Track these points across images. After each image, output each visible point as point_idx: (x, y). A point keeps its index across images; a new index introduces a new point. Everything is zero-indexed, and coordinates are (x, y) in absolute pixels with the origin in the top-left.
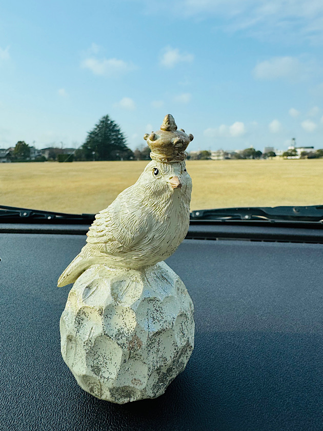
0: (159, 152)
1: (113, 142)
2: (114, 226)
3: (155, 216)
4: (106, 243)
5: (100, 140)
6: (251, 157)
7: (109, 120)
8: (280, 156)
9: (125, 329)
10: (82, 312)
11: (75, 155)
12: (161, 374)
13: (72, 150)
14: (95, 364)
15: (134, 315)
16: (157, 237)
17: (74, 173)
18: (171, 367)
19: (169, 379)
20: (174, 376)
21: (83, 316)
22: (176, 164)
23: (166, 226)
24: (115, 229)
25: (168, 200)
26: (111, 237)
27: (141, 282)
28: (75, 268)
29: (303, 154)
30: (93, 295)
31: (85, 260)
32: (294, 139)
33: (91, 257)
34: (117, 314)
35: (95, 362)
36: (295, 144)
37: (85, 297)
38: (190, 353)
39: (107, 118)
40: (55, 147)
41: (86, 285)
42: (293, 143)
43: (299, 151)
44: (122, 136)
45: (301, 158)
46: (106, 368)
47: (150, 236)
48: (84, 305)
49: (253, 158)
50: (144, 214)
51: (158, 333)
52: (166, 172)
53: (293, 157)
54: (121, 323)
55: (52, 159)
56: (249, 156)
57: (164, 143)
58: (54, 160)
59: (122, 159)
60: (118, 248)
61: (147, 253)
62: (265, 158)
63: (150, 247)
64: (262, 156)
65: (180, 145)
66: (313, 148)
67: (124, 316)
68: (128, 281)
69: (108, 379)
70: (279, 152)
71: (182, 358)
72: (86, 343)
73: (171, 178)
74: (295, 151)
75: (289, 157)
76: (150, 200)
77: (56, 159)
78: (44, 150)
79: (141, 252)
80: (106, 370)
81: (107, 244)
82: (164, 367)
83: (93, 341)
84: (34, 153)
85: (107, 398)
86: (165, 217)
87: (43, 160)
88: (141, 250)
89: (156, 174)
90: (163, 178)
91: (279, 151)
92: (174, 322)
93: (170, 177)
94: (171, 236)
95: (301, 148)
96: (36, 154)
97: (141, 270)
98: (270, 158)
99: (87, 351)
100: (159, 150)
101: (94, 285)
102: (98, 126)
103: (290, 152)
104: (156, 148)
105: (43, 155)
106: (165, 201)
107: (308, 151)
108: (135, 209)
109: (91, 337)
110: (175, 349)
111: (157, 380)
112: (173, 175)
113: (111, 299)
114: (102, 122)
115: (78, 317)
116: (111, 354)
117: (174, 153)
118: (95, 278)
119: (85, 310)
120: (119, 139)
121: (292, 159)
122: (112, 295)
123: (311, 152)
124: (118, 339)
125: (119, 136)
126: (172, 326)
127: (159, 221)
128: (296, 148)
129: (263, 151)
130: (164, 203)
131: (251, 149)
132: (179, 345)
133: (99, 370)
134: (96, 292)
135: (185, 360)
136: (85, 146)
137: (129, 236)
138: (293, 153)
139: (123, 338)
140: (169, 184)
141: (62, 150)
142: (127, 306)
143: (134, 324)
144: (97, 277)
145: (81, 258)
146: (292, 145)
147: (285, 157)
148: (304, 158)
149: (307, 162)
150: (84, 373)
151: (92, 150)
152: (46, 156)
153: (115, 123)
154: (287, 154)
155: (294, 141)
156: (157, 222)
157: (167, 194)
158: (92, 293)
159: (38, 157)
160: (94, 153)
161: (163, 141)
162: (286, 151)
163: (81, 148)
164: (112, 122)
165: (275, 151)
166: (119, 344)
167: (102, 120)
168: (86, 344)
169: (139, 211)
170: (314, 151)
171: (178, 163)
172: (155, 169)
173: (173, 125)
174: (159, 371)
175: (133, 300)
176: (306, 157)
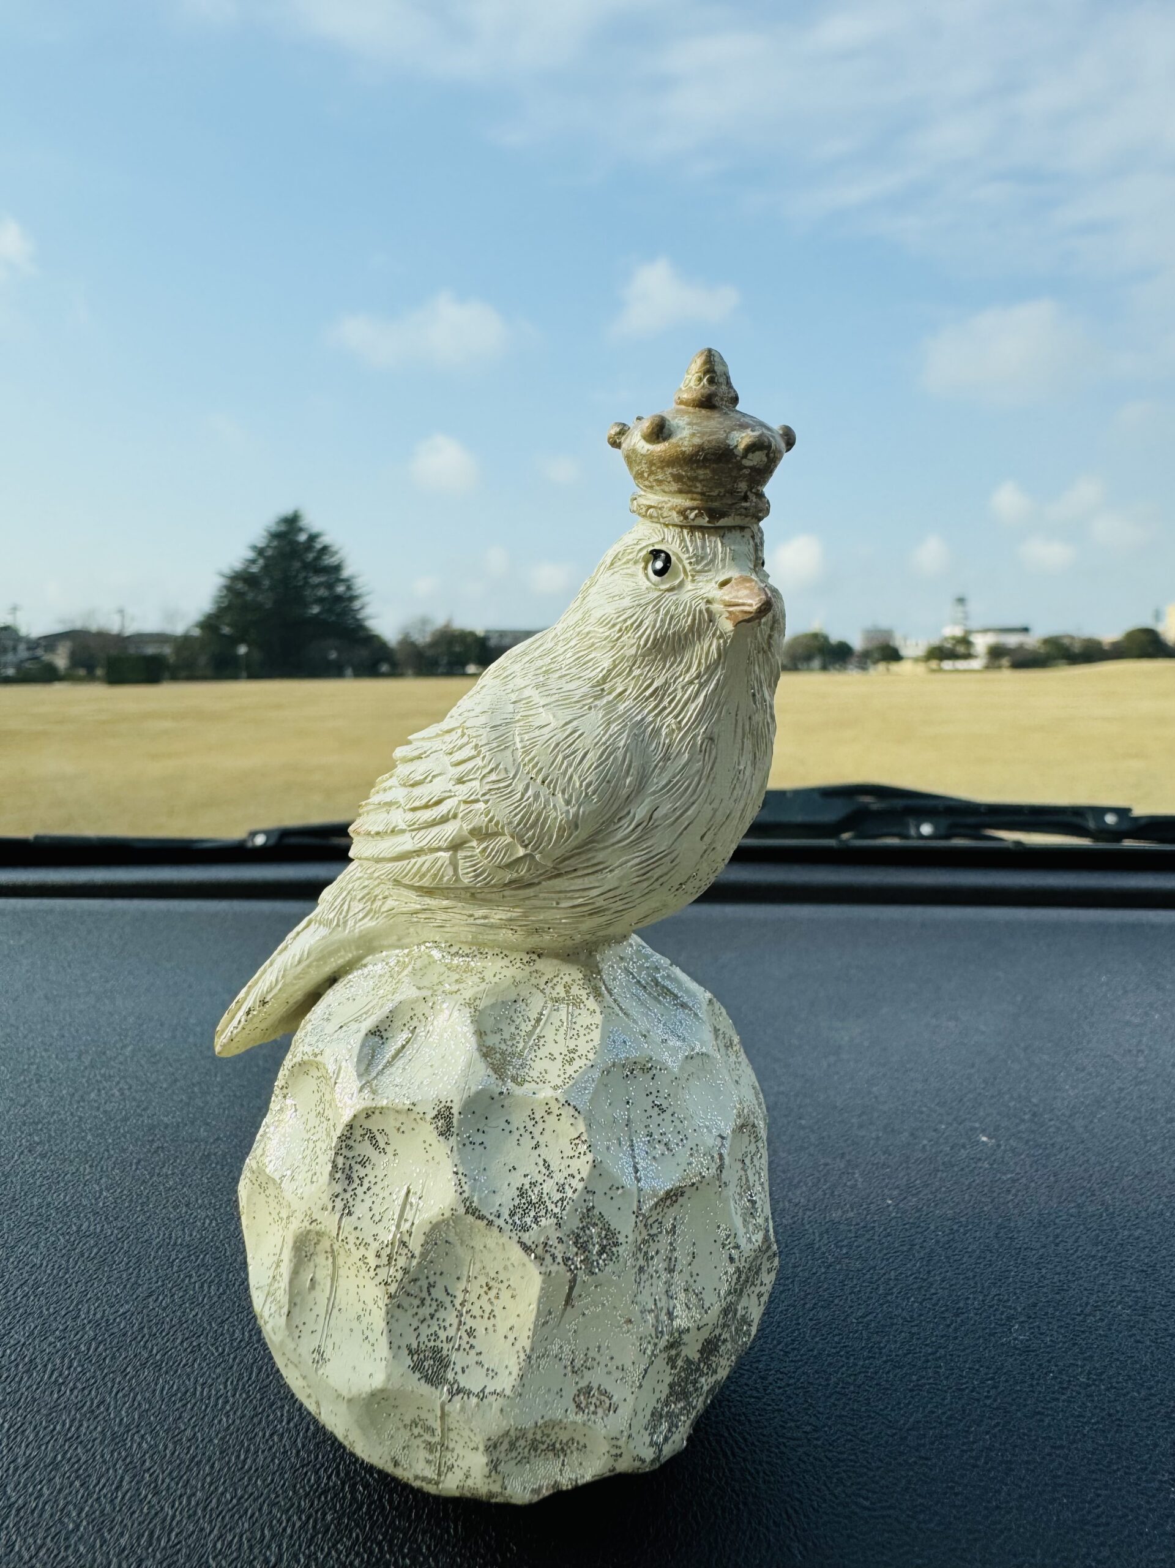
0: (675, 487)
1: (316, 610)
2: (493, 777)
3: (656, 732)
4: (456, 846)
5: (266, 599)
6: (816, 663)
7: (301, 530)
8: (916, 660)
9: (549, 1186)
10: (358, 1132)
11: (172, 660)
12: (680, 1363)
13: (161, 638)
14: (423, 1338)
15: (582, 1127)
16: (666, 817)
17: (168, 724)
18: (717, 1332)
19: (706, 1383)
20: (723, 1374)
21: (365, 1149)
22: (737, 534)
23: (700, 772)
24: (502, 790)
25: (711, 669)
26: (481, 821)
27: (591, 1003)
28: (299, 968)
29: (996, 654)
30: (399, 1063)
31: (343, 934)
32: (961, 601)
33: (369, 924)
34: (508, 1128)
35: (425, 1331)
36: (966, 617)
37: (367, 1070)
38: (768, 1279)
39: (292, 523)
40: (94, 627)
41: (368, 1024)
42: (960, 615)
43: (981, 643)
44: (349, 588)
45: (987, 667)
46: (473, 1352)
47: (640, 812)
48: (369, 1104)
49: (824, 668)
50: (614, 728)
51: (673, 1196)
52: (703, 563)
53: (961, 664)
54: (529, 1166)
55: (82, 672)
56: (808, 658)
57: (701, 448)
58: (90, 678)
59: (349, 671)
60: (509, 866)
61: (621, 879)
62: (863, 667)
63: (634, 859)
64: (854, 660)
65: (757, 459)
66: (1025, 630)
67: (536, 1134)
68: (537, 1003)
69: (482, 1396)
70: (912, 646)
71: (744, 1302)
72: (384, 1254)
73: (724, 584)
74: (965, 641)
75: (947, 665)
76: (636, 672)
77: (99, 672)
78: (51, 642)
79: (600, 876)
80: (472, 1357)
81: (461, 854)
82: (694, 1331)
83: (416, 1245)
84: (15, 649)
85: (470, 1482)
86: (694, 737)
87: (48, 675)
88: (598, 869)
89: (659, 573)
90: (689, 586)
91: (911, 642)
92: (724, 1151)
93: (722, 578)
94: (715, 811)
95: (986, 631)
96: (23, 653)
97: (583, 957)
98: (881, 667)
99: (392, 1289)
100: (678, 478)
101: (398, 1023)
102: (260, 552)
103: (949, 645)
104: (669, 470)
105: (47, 657)
106: (698, 676)
107: (1012, 640)
108: (576, 711)
109: (405, 1227)
110: (732, 1259)
111: (666, 1391)
112: (733, 573)
113: (482, 1069)
114: (276, 536)
115: (344, 1151)
116: (492, 1294)
117: (732, 492)
118: (398, 998)
119: (373, 1124)
120: (339, 598)
121: (957, 671)
122: (485, 1056)
123: (1021, 648)
124: (525, 1229)
125: (340, 589)
126: (721, 1168)
127: (674, 750)
128: (968, 632)
129: (857, 643)
130: (691, 682)
131: (815, 636)
132: (742, 1242)
133: (442, 1362)
134: (408, 1052)
135: (754, 1309)
136: (209, 624)
137: (559, 811)
138: (961, 649)
139: (543, 1222)
140: (716, 607)
141: (121, 640)
142: (546, 1093)
143: (582, 1165)
144: (407, 992)
145: (323, 931)
146: (955, 623)
147: (934, 664)
148: (999, 667)
149: (1010, 680)
150: (378, 1381)
151: (234, 641)
152: (61, 661)
153: (325, 540)
154: (940, 653)
155: (960, 608)
156: (666, 758)
157: (708, 647)
158: (394, 1057)
159: (28, 665)
160: (242, 650)
161: (697, 441)
162: (935, 641)
163: (196, 632)
164: (313, 538)
165: (898, 642)
166: (526, 1248)
167: (274, 528)
168: (385, 1260)
169: (596, 717)
170: (1032, 641)
171: (742, 528)
172: (656, 554)
173: (724, 387)
174: (673, 1352)
175: (570, 1070)
176: (1005, 661)
